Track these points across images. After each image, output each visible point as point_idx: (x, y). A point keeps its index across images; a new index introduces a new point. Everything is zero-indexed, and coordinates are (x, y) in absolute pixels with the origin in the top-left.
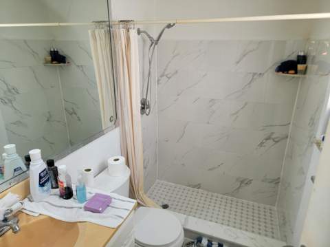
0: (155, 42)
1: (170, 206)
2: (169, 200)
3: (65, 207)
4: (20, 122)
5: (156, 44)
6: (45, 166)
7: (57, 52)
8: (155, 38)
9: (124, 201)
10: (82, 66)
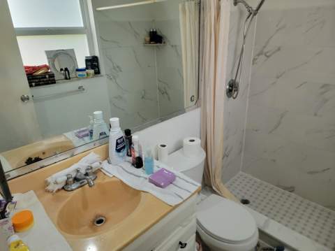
0: (253, 13)
1: (251, 203)
2: (251, 196)
3: (135, 175)
4: (121, 98)
5: (255, 14)
6: (122, 134)
7: (156, 32)
8: (255, 7)
9: (187, 182)
10: (176, 46)
